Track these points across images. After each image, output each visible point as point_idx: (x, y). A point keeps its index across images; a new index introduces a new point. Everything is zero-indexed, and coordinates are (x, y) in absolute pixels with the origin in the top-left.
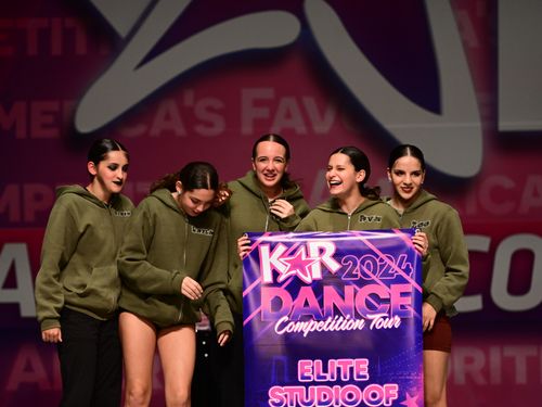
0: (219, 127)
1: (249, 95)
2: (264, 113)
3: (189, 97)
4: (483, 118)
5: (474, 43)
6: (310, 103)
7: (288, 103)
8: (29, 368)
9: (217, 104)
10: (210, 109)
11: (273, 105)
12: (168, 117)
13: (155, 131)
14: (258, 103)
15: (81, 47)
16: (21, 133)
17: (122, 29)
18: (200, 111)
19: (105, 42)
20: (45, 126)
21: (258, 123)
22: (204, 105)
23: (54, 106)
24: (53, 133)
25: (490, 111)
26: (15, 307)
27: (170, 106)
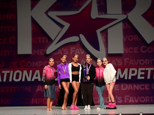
0: (67, 53)
1: (72, 48)
2: (74, 51)
3: (63, 49)
4: (106, 52)
5: (104, 41)
6: (81, 49)
7: (77, 50)
8: (40, 88)
9: (67, 50)
10: (66, 51)
11: (75, 50)
12: (60, 52)
13: (58, 54)
14: (73, 50)
15: (47, 41)
16: (38, 54)
17: (53, 39)
18: (65, 51)
19: (50, 41)
20: (42, 53)
21: (73, 52)
22: (65, 50)
23: (43, 50)
24: (43, 54)
25: (107, 51)
26: (38, 79)
27: (60, 50)
